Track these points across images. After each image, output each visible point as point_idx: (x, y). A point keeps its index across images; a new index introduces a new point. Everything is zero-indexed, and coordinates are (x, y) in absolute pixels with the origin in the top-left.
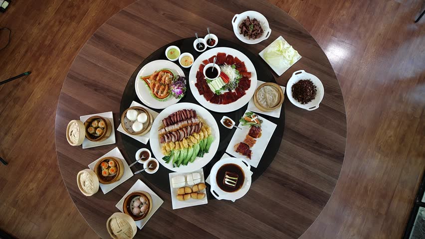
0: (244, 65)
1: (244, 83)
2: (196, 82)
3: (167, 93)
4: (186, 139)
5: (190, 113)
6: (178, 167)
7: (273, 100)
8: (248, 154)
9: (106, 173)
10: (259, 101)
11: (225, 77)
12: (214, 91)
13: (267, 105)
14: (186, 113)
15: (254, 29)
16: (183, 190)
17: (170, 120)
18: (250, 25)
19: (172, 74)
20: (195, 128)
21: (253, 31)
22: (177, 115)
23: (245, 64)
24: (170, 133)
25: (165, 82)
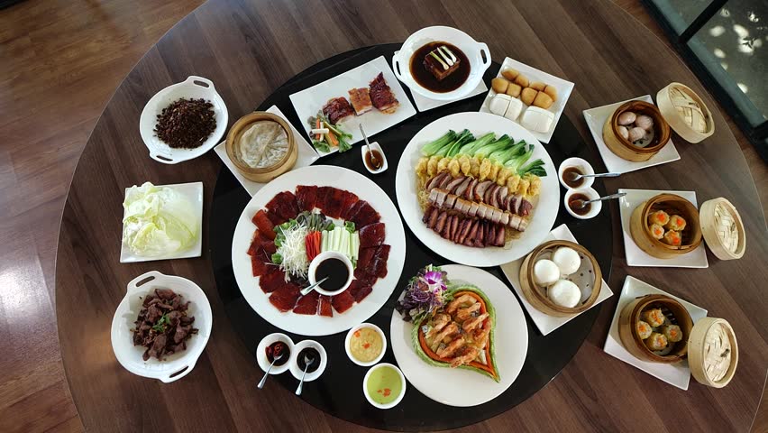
0: (253, 245)
1: (285, 209)
2: (379, 281)
3: (457, 297)
4: (478, 177)
5: (437, 221)
6: (523, 142)
7: (259, 134)
8: (379, 82)
9: (678, 221)
10: (287, 150)
11: (312, 248)
12: (356, 236)
13: (278, 133)
14: (445, 227)
15: (160, 313)
16: (539, 100)
17: (488, 234)
18: (159, 333)
19: (421, 334)
20: (447, 184)
21: (168, 311)
22: (467, 236)
23: (249, 245)
24: (503, 208)
25: (449, 323)
